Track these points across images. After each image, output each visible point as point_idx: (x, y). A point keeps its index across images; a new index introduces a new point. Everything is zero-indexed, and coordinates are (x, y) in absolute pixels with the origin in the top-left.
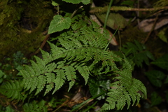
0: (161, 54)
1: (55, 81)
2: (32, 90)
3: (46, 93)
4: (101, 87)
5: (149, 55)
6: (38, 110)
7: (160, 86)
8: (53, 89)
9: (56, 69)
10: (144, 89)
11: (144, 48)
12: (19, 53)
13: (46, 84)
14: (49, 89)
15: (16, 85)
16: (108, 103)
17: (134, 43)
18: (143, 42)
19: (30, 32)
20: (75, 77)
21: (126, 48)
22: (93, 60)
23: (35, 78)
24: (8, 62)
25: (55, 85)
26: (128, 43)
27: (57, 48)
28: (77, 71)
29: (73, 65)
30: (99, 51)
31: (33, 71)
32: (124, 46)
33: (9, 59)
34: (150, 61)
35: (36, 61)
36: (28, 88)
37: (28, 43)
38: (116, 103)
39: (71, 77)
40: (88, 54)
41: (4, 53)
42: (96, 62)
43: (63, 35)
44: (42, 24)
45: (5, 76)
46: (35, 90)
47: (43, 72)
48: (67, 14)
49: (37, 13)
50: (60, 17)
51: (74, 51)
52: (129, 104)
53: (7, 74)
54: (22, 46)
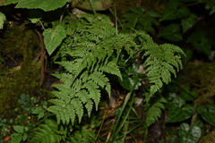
0: (162, 7)
1: (90, 96)
2: (73, 120)
3: (89, 113)
4: (130, 76)
5: (153, 15)
6: (84, 139)
7: (181, 39)
8: (94, 105)
9: (83, 84)
10: (178, 49)
11: (143, 10)
12: (23, 96)
13: (84, 105)
14: (89, 107)
15: (46, 130)
16: (154, 84)
17: (130, 12)
18: (138, 5)
19: (19, 68)
20: (107, 79)
21: (126, 22)
22: (115, 51)
23: (68, 107)
24: (17, 113)
25: (93, 101)
26: (125, 16)
27: (70, 63)
28: (104, 73)
29: (96, 69)
30: (113, 38)
31: (61, 101)
32: (123, 21)
33: (16, 110)
34: (157, 19)
35: (57, 90)
36: (68, 121)
37: (26, 80)
38: (161, 78)
39: (104, 82)
40: (107, 48)
41: (8, 107)
42: (119, 51)
43: (63, 47)
44: (28, 51)
45: (27, 129)
46: (77, 118)
47: (72, 95)
48: (53, 23)
49: (15, 43)
50: (49, 30)
51: (91, 54)
52: (174, 71)
53: (26, 125)
54: (21, 87)
